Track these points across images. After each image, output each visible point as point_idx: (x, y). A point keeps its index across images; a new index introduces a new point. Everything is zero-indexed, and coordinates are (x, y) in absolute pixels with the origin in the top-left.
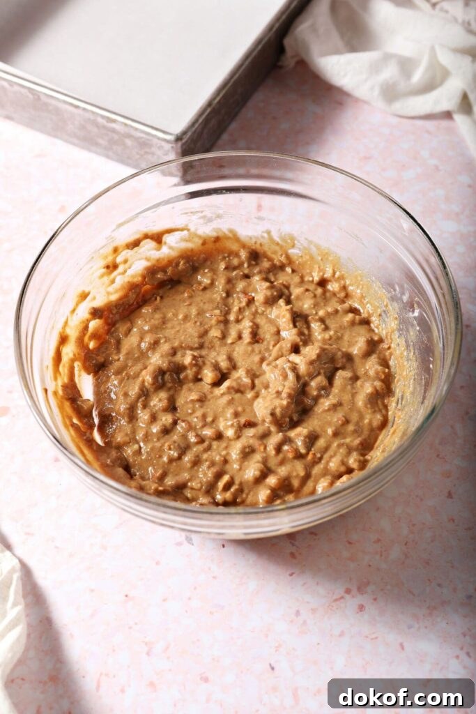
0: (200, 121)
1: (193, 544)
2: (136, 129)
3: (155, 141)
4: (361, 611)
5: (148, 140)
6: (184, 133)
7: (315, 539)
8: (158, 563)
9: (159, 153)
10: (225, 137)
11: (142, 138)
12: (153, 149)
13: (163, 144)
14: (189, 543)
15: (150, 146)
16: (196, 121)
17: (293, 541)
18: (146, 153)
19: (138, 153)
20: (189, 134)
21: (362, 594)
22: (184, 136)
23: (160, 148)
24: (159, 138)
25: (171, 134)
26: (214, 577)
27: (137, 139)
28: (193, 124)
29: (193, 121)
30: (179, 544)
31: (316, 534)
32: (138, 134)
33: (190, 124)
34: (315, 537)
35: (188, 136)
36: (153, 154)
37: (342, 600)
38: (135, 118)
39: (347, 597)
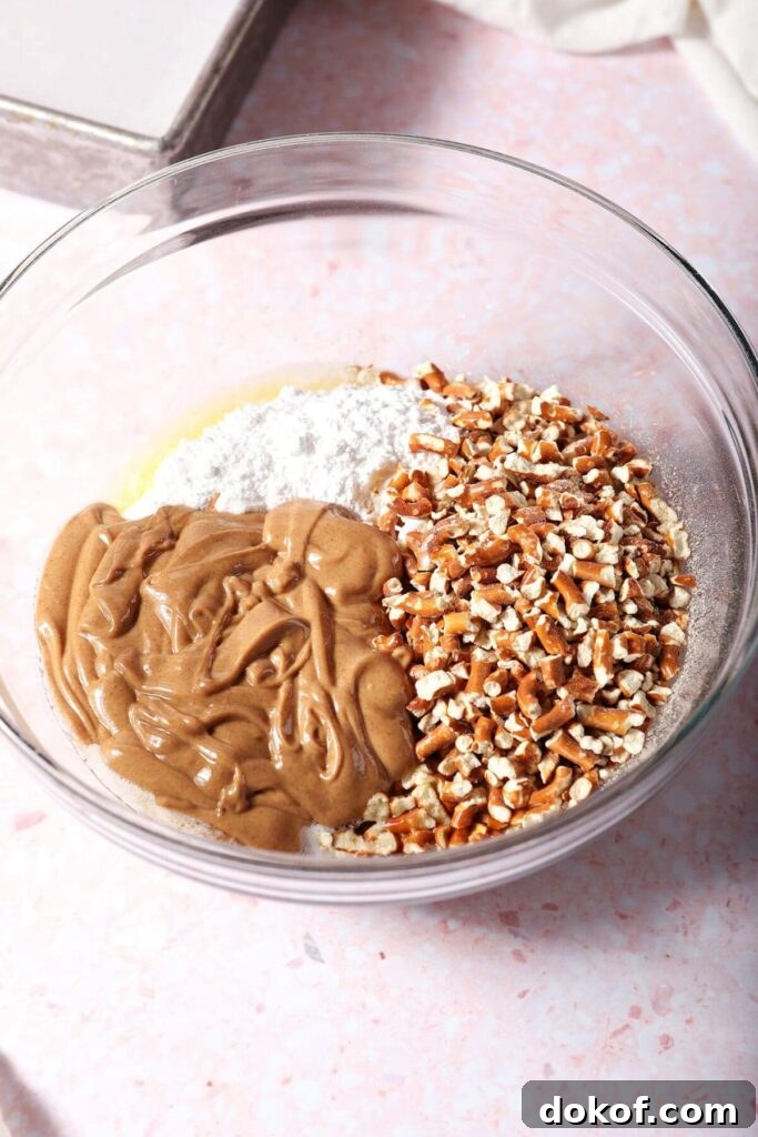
0: (203, 105)
1: (322, 961)
2: (77, 133)
3: (114, 153)
4: (667, 1048)
5: (99, 151)
6: (177, 134)
7: (555, 918)
8: (260, 1009)
9: (121, 174)
10: (239, 125)
11: (86, 148)
12: (111, 169)
13: (132, 158)
14: (314, 959)
15: (105, 163)
16: (196, 105)
17: (513, 928)
18: (95, 176)
19: (77, 179)
20: (186, 134)
21: (663, 1015)
22: (177, 141)
23: (127, 165)
24: (126, 149)
25: (149, 138)
26: (376, 1022)
27: (76, 151)
28: (191, 114)
29: (189, 106)
30: (295, 964)
31: (555, 908)
32: (78, 142)
33: (185, 113)
34: (555, 913)
35: (184, 140)
36: (111, 178)
37: (628, 1031)
38: (69, 110)
39: (635, 1022)
